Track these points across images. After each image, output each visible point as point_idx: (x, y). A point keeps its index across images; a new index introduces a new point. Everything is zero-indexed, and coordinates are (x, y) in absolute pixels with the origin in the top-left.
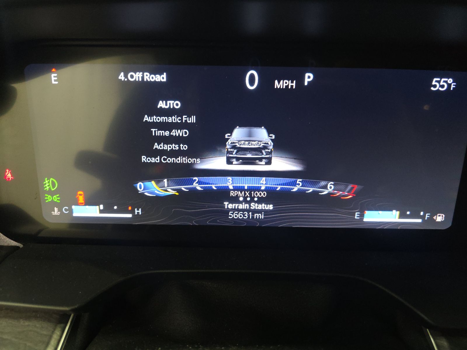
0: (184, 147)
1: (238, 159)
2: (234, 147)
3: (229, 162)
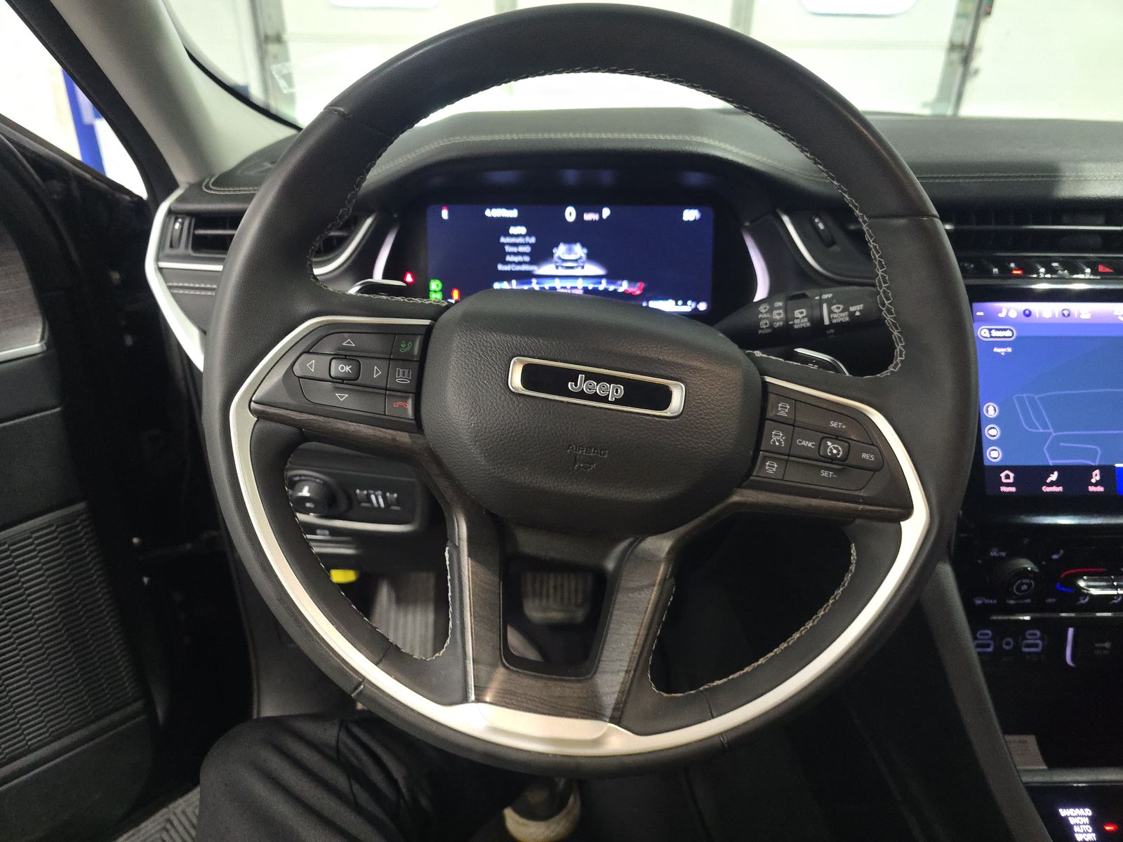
0: (527, 259)
1: (562, 267)
2: (560, 258)
3: (557, 267)
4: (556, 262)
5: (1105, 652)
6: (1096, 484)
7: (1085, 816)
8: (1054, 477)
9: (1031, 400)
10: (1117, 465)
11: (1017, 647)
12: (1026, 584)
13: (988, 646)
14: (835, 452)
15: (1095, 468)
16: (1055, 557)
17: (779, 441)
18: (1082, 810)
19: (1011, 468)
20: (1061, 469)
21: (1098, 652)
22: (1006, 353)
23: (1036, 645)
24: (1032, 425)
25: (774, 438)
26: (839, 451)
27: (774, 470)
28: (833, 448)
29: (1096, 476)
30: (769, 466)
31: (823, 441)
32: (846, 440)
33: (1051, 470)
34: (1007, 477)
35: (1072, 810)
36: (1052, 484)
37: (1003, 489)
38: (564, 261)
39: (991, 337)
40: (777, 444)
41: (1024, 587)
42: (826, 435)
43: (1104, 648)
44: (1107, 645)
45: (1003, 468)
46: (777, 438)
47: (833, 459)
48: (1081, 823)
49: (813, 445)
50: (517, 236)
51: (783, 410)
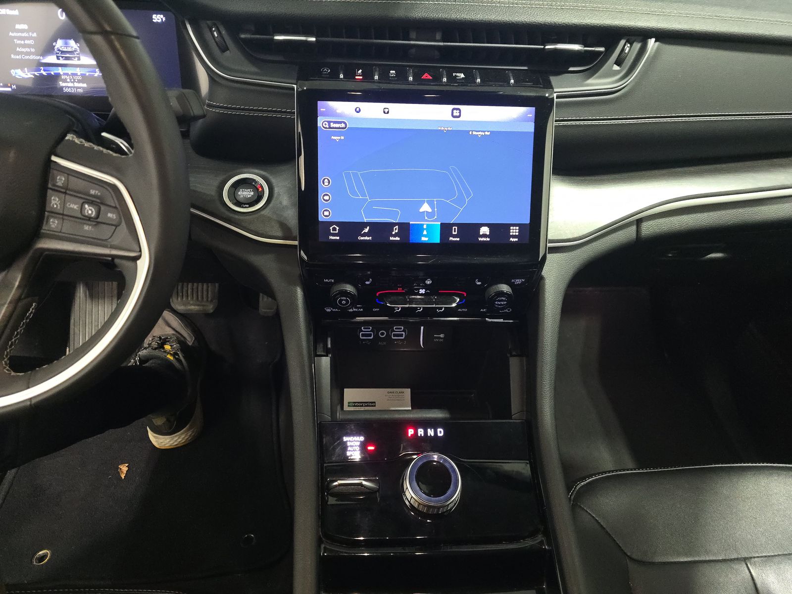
0: (33, 50)
1: (62, 57)
2: (59, 50)
3: (58, 58)
4: (57, 53)
5: (441, 340)
6: (395, 236)
7: (358, 441)
8: (366, 230)
9: (355, 175)
10: (411, 223)
11: (388, 336)
12: (345, 300)
13: (370, 335)
14: (90, 212)
15: (395, 224)
16: (367, 283)
17: (56, 204)
18: (358, 437)
19: (337, 224)
20: (372, 225)
21: (436, 340)
22: (340, 140)
23: (401, 335)
24: (354, 193)
25: (53, 202)
26: (92, 212)
27: (56, 225)
28: (90, 210)
29: (396, 230)
30: (53, 222)
31: (84, 204)
32: (97, 204)
33: (365, 225)
34: (334, 229)
35: (352, 438)
36: (365, 235)
37: (331, 238)
38: (63, 52)
39: (330, 128)
40: (55, 206)
41: (344, 302)
42: (86, 201)
43: (440, 338)
44: (442, 336)
45: (332, 223)
46: (54, 202)
47: (89, 218)
48: (354, 445)
49: (77, 207)
50: (22, 31)
51: (61, 180)
